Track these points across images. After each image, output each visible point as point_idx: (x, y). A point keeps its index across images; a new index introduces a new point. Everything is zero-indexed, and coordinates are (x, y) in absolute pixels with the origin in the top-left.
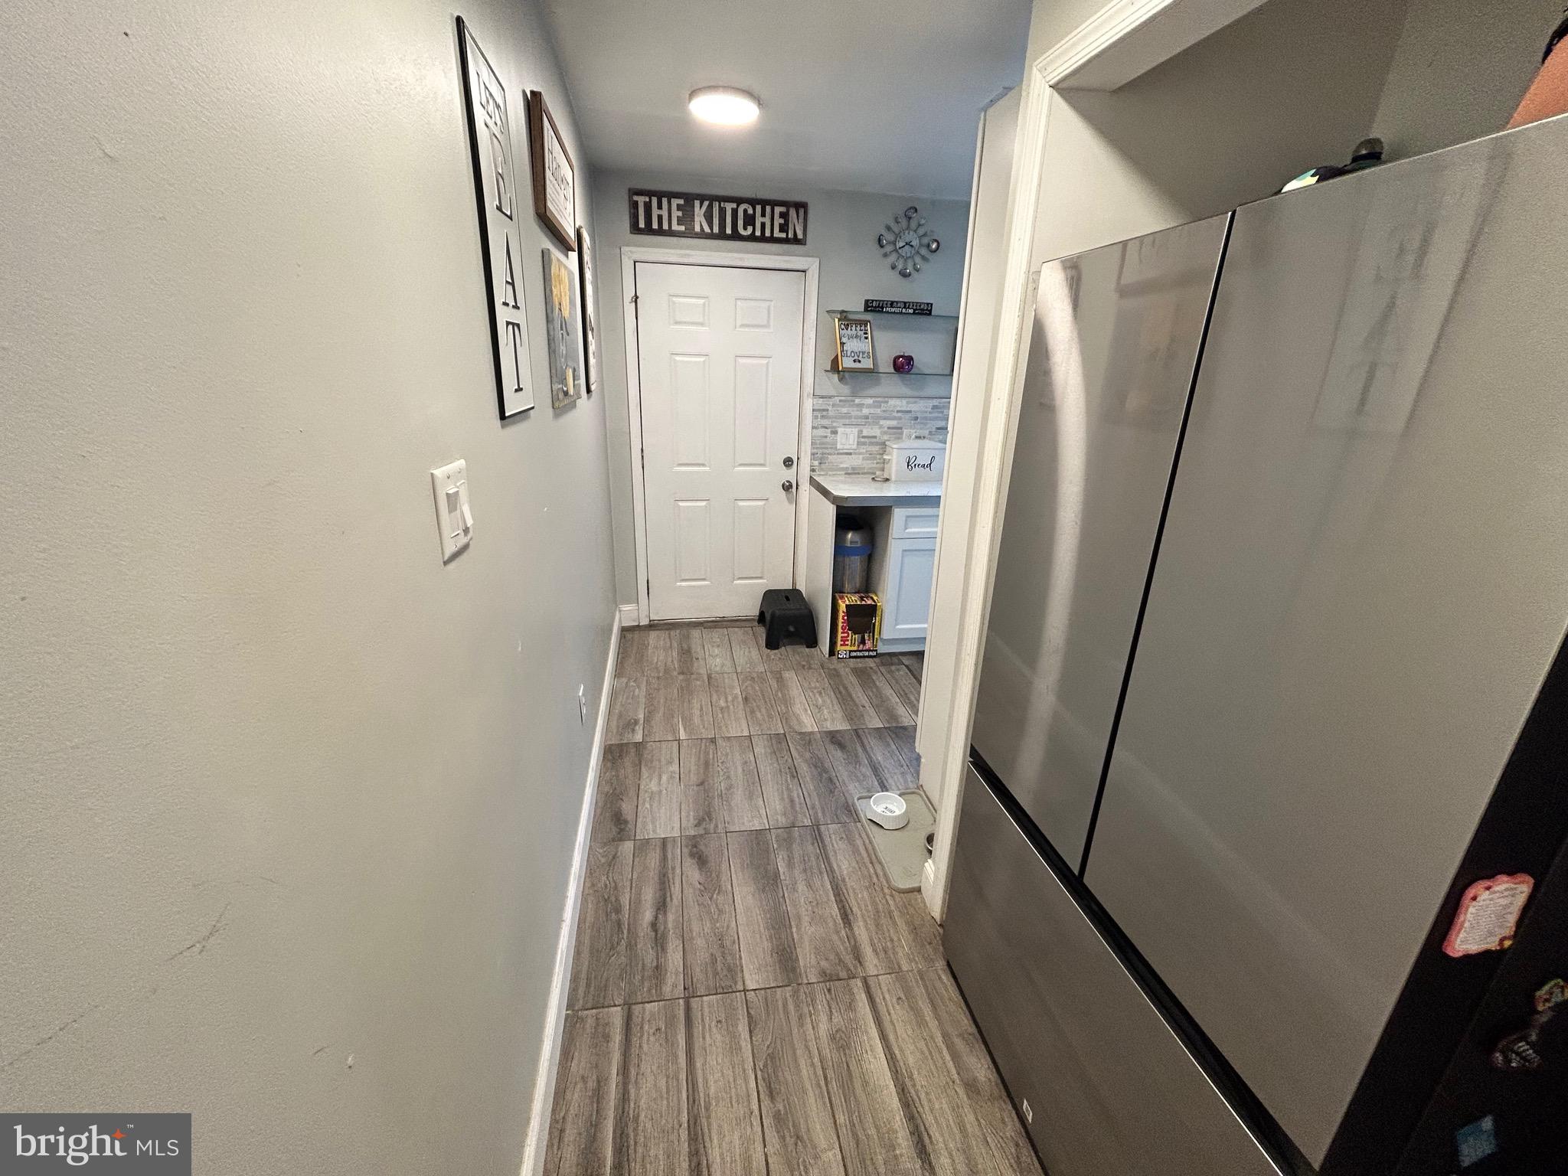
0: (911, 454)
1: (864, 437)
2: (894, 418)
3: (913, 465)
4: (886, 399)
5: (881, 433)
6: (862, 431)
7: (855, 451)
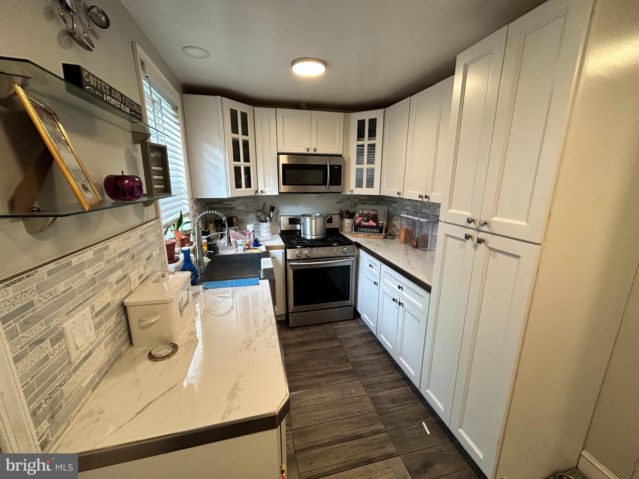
1: (96, 315)
2: (119, 266)
3: (182, 309)
4: (106, 244)
5: (112, 294)
6: (94, 306)
7: (94, 343)
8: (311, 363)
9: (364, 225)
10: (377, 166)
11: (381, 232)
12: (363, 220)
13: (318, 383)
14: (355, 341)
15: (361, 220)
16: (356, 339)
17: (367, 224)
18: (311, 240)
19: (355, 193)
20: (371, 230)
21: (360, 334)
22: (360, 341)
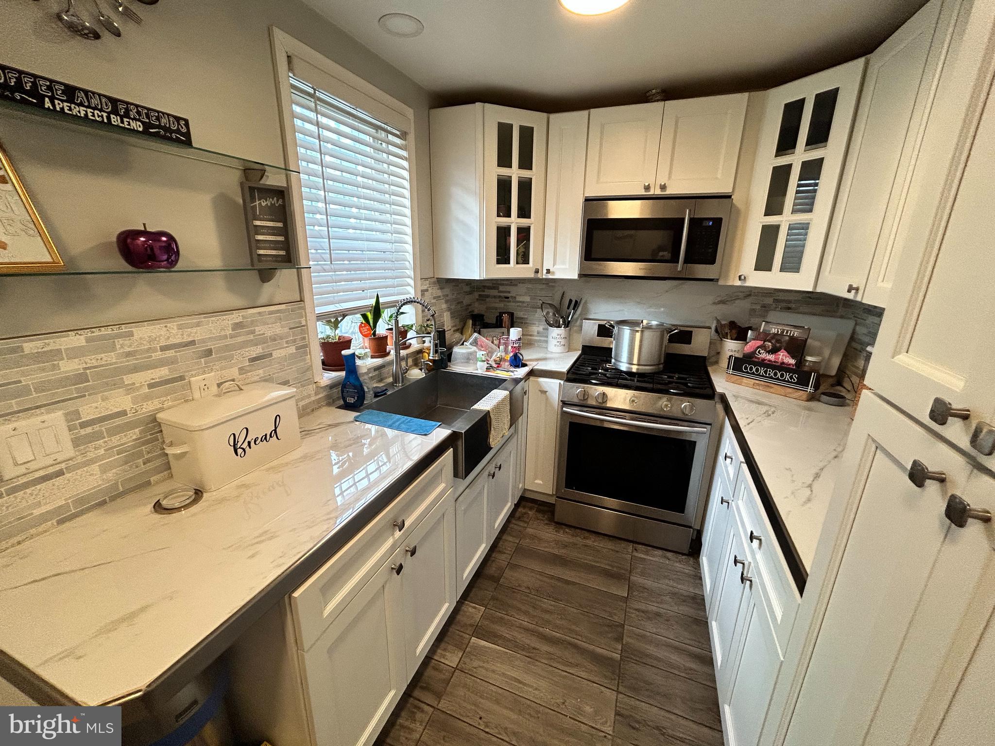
0: (237, 428)
1: (83, 425)
2: (162, 363)
3: (245, 445)
4: (124, 329)
5: (135, 401)
6: (77, 412)
7: (70, 462)
8: (547, 604)
9: (764, 360)
10: (818, 218)
11: (803, 381)
12: (763, 347)
13: (534, 648)
14: (661, 603)
15: (758, 347)
16: (670, 600)
17: (771, 357)
18: (630, 374)
19: (750, 283)
20: (775, 374)
21: (685, 593)
22: (675, 608)
